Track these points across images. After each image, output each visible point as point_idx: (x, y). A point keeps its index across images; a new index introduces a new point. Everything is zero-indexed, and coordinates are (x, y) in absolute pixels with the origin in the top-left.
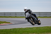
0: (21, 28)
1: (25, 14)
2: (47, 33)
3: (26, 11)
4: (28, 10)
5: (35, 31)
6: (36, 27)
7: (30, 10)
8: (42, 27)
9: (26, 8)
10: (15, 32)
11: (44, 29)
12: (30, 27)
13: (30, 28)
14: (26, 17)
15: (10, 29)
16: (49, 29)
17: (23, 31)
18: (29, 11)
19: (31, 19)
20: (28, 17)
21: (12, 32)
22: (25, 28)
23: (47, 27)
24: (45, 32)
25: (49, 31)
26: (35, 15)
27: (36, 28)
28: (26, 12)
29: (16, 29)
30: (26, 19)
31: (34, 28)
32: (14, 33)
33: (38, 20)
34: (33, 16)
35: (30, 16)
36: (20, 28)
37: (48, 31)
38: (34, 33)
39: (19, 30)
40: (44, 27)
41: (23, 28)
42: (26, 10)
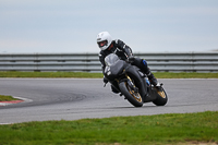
0: (59, 119)
1: (102, 59)
2: (169, 141)
3: (105, 47)
4: (114, 42)
5: (118, 133)
6: (124, 118)
7: (123, 44)
8: (151, 117)
9: (104, 36)
10: (35, 139)
11: (157, 125)
12: (100, 117)
13: (98, 121)
14: (106, 74)
15: (14, 127)
16: (179, 125)
17: (69, 134)
18: (118, 48)
19: (126, 81)
20: (116, 72)
21: (19, 137)
22: (78, 123)
23: (172, 115)
24: (162, 136)
25: (179, 135)
26: (143, 66)
27: (124, 121)
28: (105, 53)
29: (40, 123)
30: (106, 81)
31: (116, 119)
32: (28, 142)
33: (155, 84)
34: (135, 69)
35: (123, 68)
36: (57, 122)
37: (175, 135)
38: (115, 141)
39: (53, 127)
40: (159, 116)
41: (68, 122)
42: (106, 42)
